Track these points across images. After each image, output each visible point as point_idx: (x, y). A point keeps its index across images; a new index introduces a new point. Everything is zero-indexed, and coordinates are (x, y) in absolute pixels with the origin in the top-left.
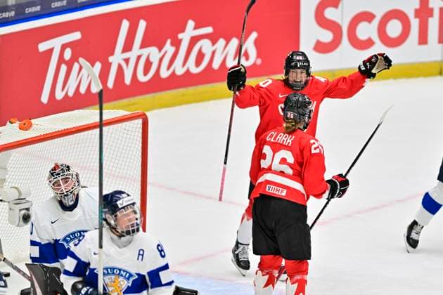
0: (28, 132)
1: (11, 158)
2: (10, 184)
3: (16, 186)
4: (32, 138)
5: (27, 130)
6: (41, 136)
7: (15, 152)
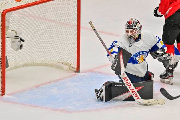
0: (20, 2)
1: (12, 15)
2: (11, 29)
3: (14, 30)
4: (22, 5)
5: (19, 2)
6: (27, 4)
7: (13, 13)
